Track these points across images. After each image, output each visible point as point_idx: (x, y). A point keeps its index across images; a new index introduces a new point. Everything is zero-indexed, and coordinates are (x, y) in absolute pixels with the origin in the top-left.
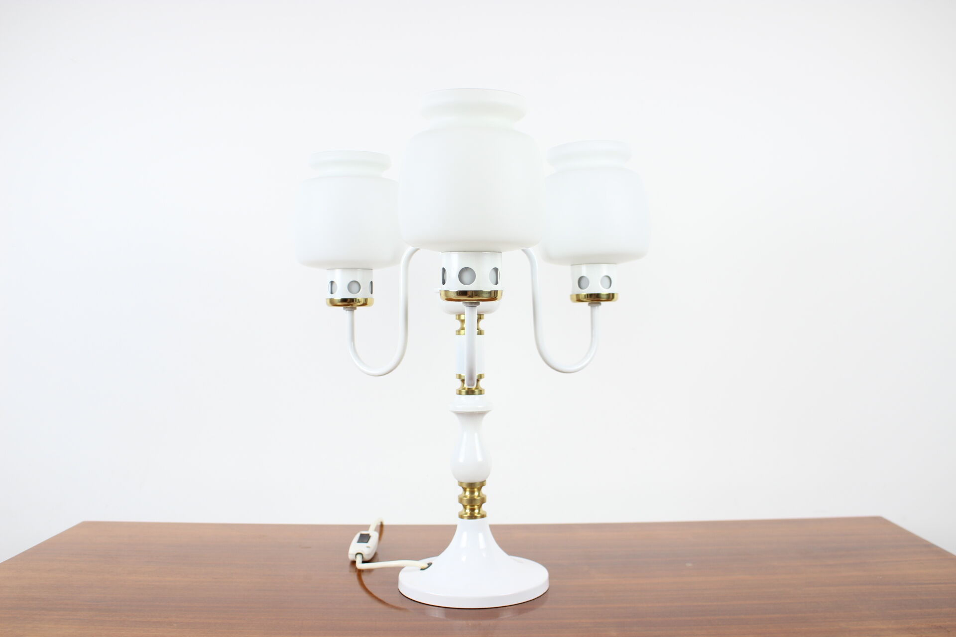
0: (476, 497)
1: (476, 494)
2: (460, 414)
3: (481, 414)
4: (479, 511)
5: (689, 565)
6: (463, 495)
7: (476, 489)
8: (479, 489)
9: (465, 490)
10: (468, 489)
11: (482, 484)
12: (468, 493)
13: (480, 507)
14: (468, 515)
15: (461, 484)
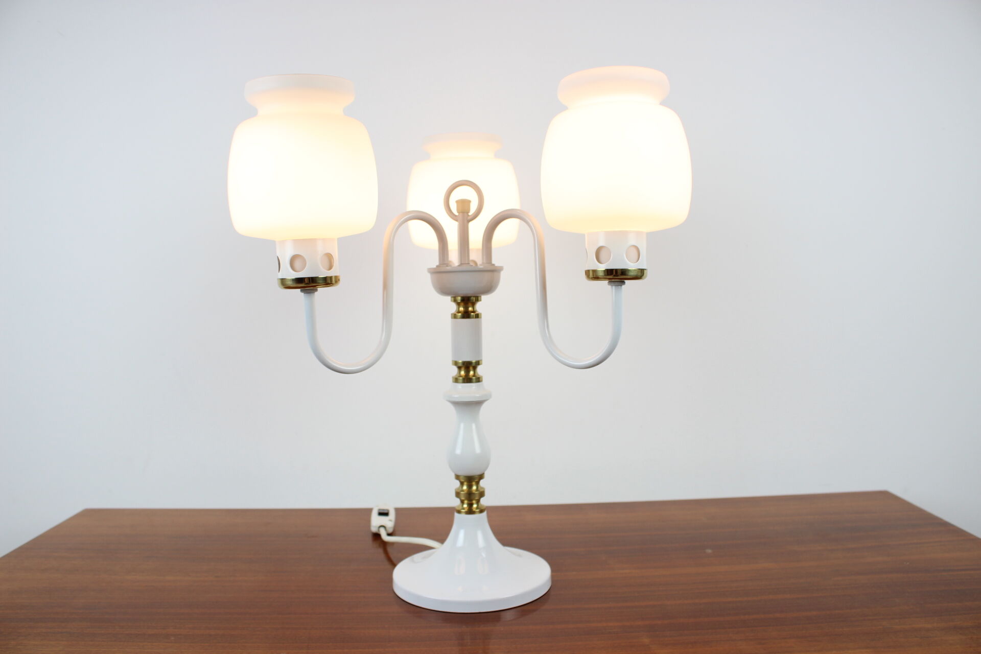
0: (474, 492)
1: (474, 488)
2: (457, 404)
3: (479, 403)
4: (478, 505)
5: (709, 551)
6: (461, 489)
7: (474, 483)
8: (478, 483)
9: (462, 484)
10: (465, 483)
11: (481, 477)
12: (465, 488)
13: (478, 502)
14: (466, 510)
15: (457, 477)
